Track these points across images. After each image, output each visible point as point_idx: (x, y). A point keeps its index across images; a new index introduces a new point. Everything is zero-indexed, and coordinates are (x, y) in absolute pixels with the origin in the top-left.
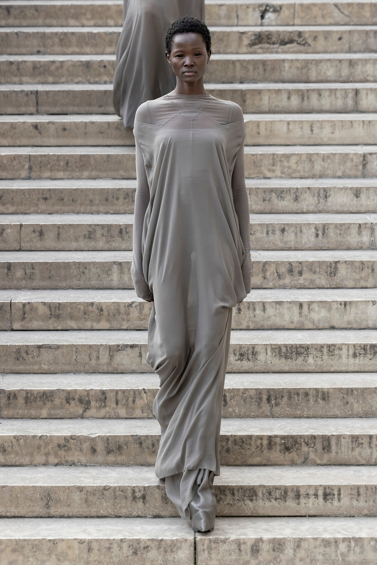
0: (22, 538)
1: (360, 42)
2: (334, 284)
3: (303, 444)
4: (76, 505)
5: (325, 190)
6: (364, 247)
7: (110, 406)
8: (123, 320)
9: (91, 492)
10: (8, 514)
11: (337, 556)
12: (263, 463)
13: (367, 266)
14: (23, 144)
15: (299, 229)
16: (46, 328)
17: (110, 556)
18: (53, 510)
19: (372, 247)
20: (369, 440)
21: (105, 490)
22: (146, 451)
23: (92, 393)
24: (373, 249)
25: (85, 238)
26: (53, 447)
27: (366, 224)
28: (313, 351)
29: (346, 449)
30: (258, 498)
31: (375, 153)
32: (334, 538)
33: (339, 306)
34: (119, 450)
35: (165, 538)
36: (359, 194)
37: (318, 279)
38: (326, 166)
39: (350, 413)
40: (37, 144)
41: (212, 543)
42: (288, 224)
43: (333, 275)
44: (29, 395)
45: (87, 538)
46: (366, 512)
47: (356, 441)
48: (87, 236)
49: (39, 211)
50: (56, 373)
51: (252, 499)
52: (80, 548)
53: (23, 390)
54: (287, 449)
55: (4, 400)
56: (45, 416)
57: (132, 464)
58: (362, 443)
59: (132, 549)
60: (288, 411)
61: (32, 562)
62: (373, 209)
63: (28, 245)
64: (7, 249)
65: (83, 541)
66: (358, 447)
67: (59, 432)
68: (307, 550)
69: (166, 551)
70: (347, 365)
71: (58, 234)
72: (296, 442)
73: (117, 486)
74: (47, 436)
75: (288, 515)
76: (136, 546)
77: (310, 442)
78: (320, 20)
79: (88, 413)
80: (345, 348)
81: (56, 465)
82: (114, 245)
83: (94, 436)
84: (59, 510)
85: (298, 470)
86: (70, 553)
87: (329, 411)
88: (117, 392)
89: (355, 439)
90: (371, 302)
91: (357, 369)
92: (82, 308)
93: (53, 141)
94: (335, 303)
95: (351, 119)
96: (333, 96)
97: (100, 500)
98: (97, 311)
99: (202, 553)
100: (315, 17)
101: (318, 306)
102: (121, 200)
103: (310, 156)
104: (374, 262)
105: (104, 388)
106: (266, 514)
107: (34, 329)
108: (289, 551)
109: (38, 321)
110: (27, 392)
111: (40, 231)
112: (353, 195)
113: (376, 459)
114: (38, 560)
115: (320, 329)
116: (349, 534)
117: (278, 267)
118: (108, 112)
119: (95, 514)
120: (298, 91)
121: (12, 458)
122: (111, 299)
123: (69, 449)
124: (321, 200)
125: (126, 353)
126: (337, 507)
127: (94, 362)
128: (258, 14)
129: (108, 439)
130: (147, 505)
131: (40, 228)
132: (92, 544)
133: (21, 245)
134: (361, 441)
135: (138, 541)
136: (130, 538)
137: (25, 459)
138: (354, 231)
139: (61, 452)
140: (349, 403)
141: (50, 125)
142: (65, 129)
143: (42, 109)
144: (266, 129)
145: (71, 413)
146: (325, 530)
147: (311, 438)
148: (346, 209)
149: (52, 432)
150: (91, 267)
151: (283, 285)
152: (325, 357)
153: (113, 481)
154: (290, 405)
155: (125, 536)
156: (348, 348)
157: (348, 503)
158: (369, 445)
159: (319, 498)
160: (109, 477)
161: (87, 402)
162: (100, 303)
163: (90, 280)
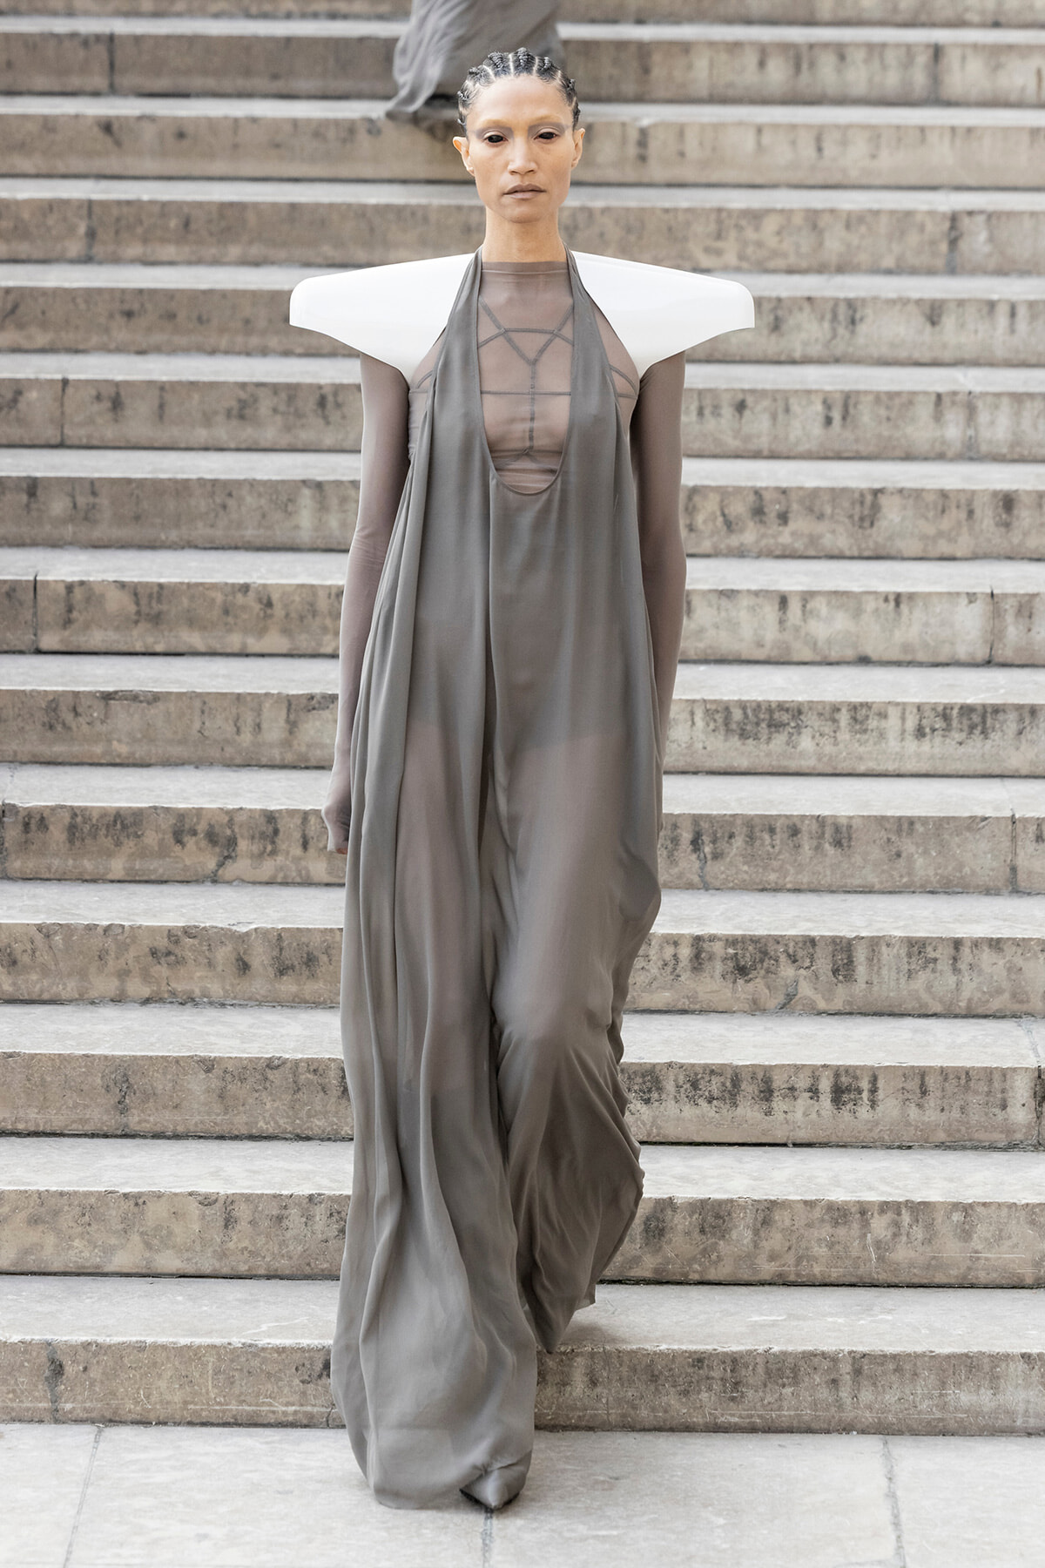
0: (54, 1189)
2: (869, 547)
3: (783, 958)
4: (196, 1106)
5: (851, 304)
6: (950, 454)
7: (288, 853)
8: (325, 629)
9: (235, 1073)
10: (21, 1126)
11: (864, 1248)
12: (680, 1006)
13: (955, 503)
14: (73, 170)
15: (781, 404)
16: (124, 648)
17: (281, 1238)
18: (137, 1119)
19: (971, 453)
20: (952, 952)
21: (272, 1069)
23: (242, 818)
24: (971, 459)
25: (228, 417)
26: (139, 956)
27: (955, 393)
28: (811, 720)
29: (894, 975)
30: (664, 1096)
31: (981, 212)
32: (858, 1202)
33: (882, 605)
34: (308, 966)
36: (940, 316)
37: (828, 536)
38: (855, 242)
39: (905, 880)
40: (108, 172)
42: (753, 392)
43: (867, 524)
44: (79, 819)
45: (222, 1192)
46: (941, 1136)
47: (920, 952)
49: (113, 346)
50: (148, 765)
51: (649, 1099)
52: (203, 1217)
53: (63, 807)
54: (742, 971)
55: (12, 833)
56: (119, 874)
58: (935, 960)
60: (746, 872)
61: (81, 1252)
62: (975, 355)
63: (82, 432)
64: (27, 442)
65: (214, 1198)
66: (924, 968)
67: (155, 916)
70: (901, 757)
71: (162, 406)
72: (765, 953)
73: (301, 1060)
74: (123, 927)
75: (740, 1141)
77: (800, 953)
79: (231, 870)
80: (894, 714)
81: (146, 1001)
82: (305, 436)
83: (244, 929)
84: (152, 1119)
85: (769, 1025)
86: (178, 1229)
87: (852, 876)
88: (305, 816)
89: (917, 948)
90: (965, 596)
91: (924, 767)
92: (219, 598)
93: (150, 166)
94: (871, 597)
95: (921, 123)
96: (876, 64)
97: (257, 1095)
98: (257, 607)
101: (829, 603)
103: (813, 218)
104: (973, 492)
105: (273, 807)
106: (683, 1138)
107: (96, 650)
108: (742, 1232)
109: (106, 630)
110: (74, 812)
111: (115, 398)
112: (921, 319)
113: (970, 1000)
114: (95, 1247)
115: (830, 664)
116: (898, 1191)
117: (724, 503)
118: (293, 93)
119: (244, 1131)
120: (786, 48)
121: (33, 982)
122: (295, 577)
123: (180, 961)
124: (841, 331)
125: (330, 717)
126: (868, 1122)
129: (280, 937)
131: (112, 391)
132: (235, 1206)
133: (66, 431)
134: (932, 955)
137: (64, 984)
138: (924, 411)
139: (159, 967)
140: (904, 855)
141: (145, 125)
142: (181, 135)
143: (125, 81)
144: (701, 144)
145: (186, 869)
146: (836, 1182)
147: (805, 943)
148: (905, 354)
149: (136, 918)
150: (244, 493)
151: (738, 548)
152: (844, 735)
153: (292, 1045)
154: (750, 858)
155: (319, 1186)
156: (903, 713)
157: (895, 1113)
158: (953, 964)
159: (822, 1097)
160: (282, 1036)
161: (229, 841)
162: (265, 586)
163: (240, 525)
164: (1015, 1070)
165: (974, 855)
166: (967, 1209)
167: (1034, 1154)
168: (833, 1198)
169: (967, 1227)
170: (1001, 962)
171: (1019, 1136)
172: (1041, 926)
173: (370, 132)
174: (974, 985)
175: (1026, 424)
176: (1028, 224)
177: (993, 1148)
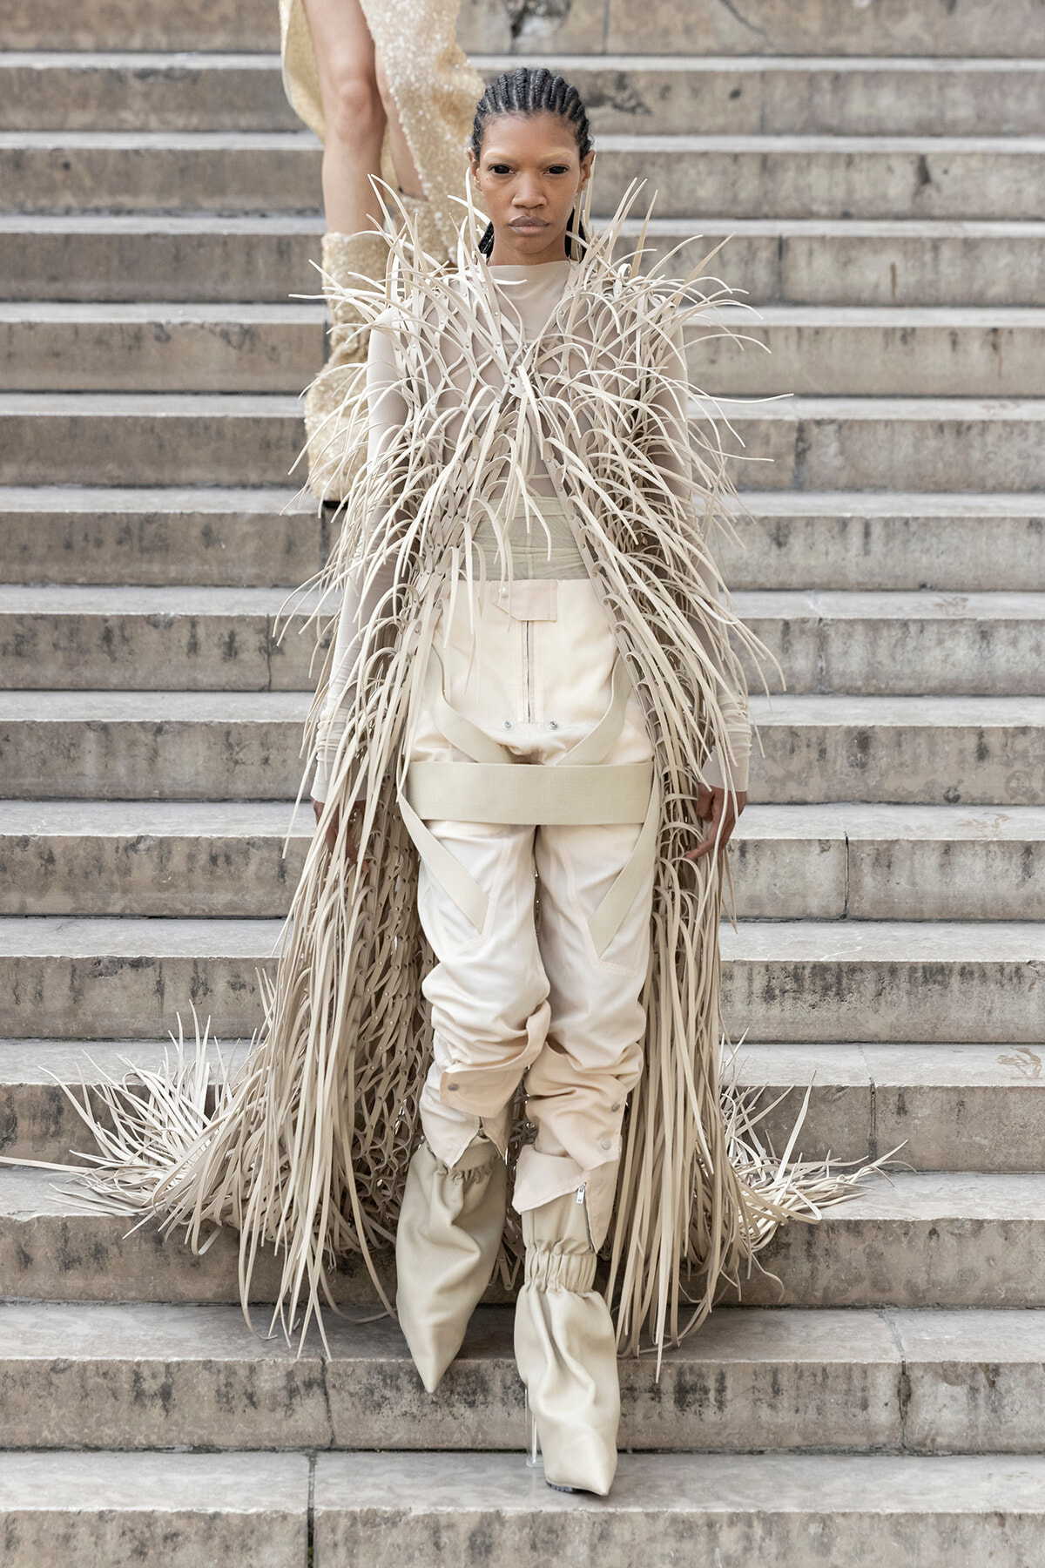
1: (791, 105)
6: (799, 688)
7: (73, 1133)
8: (112, 887)
9: (17, 1378)
11: (713, 1563)
13: (805, 742)
17: (68, 1559)
19: (822, 686)
20: (807, 1236)
21: (57, 1372)
22: (173, 1260)
23: (20, 1096)
24: (823, 693)
25: (4, 654)
27: (804, 621)
30: (490, 1399)
31: (832, 421)
32: (705, 1515)
34: (96, 1258)
35: (225, 1510)
36: (786, 536)
41: (359, 1526)
45: (3, 1509)
46: (796, 1440)
48: (10, 648)
51: (474, 1402)
57: (134, 1299)
58: (788, 1245)
59: (130, 1541)
62: (825, 579)
66: (776, 1254)
68: (628, 1547)
69: (227, 1548)
70: (747, 1021)
73: (90, 1362)
76: (142, 1533)
78: (680, 42)
79: (10, 1152)
80: (739, 974)
82: (88, 674)
83: (24, 1218)
90: (817, 844)
91: (773, 1033)
95: (764, 324)
97: (41, 1401)
98: (37, 863)
99: (329, 1554)
100: (666, 32)
102: (110, 548)
104: (826, 729)
105: (54, 1083)
106: (512, 1445)
108: (577, 1548)
112: (767, 540)
113: (826, 1290)
116: (749, 1501)
118: (72, 297)
119: (27, 1441)
122: (78, 828)
125: (118, 982)
126: (715, 1424)
127: (27, 1007)
128: (503, 22)
129: (65, 1227)
130: (176, 1416)
132: (17, 1524)
134: (784, 1239)
135: (149, 1518)
136: (125, 1509)
146: (681, 1491)
148: (749, 578)
150: (23, 737)
153: (79, 1346)
155: (110, 1502)
156: (751, 974)
157: (745, 1415)
158: (808, 1251)
159: (664, 1398)
160: (68, 1336)
161: (8, 1121)
162: (45, 839)
163: (18, 772)
164: (876, 1366)
165: (830, 1130)
166: (825, 1520)
167: (898, 1458)
168: (677, 1510)
169: (825, 1540)
170: (861, 1247)
171: (881, 1439)
172: (904, 1207)
173: (158, 338)
174: (831, 1272)
175: (883, 653)
176: (882, 433)
177: (853, 1452)
